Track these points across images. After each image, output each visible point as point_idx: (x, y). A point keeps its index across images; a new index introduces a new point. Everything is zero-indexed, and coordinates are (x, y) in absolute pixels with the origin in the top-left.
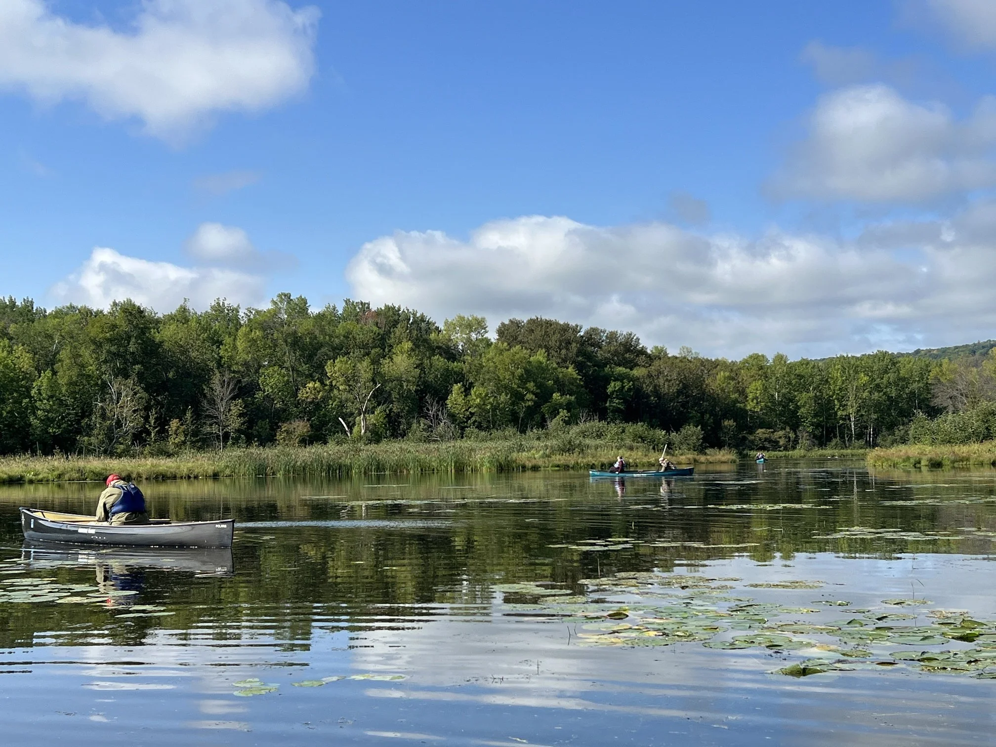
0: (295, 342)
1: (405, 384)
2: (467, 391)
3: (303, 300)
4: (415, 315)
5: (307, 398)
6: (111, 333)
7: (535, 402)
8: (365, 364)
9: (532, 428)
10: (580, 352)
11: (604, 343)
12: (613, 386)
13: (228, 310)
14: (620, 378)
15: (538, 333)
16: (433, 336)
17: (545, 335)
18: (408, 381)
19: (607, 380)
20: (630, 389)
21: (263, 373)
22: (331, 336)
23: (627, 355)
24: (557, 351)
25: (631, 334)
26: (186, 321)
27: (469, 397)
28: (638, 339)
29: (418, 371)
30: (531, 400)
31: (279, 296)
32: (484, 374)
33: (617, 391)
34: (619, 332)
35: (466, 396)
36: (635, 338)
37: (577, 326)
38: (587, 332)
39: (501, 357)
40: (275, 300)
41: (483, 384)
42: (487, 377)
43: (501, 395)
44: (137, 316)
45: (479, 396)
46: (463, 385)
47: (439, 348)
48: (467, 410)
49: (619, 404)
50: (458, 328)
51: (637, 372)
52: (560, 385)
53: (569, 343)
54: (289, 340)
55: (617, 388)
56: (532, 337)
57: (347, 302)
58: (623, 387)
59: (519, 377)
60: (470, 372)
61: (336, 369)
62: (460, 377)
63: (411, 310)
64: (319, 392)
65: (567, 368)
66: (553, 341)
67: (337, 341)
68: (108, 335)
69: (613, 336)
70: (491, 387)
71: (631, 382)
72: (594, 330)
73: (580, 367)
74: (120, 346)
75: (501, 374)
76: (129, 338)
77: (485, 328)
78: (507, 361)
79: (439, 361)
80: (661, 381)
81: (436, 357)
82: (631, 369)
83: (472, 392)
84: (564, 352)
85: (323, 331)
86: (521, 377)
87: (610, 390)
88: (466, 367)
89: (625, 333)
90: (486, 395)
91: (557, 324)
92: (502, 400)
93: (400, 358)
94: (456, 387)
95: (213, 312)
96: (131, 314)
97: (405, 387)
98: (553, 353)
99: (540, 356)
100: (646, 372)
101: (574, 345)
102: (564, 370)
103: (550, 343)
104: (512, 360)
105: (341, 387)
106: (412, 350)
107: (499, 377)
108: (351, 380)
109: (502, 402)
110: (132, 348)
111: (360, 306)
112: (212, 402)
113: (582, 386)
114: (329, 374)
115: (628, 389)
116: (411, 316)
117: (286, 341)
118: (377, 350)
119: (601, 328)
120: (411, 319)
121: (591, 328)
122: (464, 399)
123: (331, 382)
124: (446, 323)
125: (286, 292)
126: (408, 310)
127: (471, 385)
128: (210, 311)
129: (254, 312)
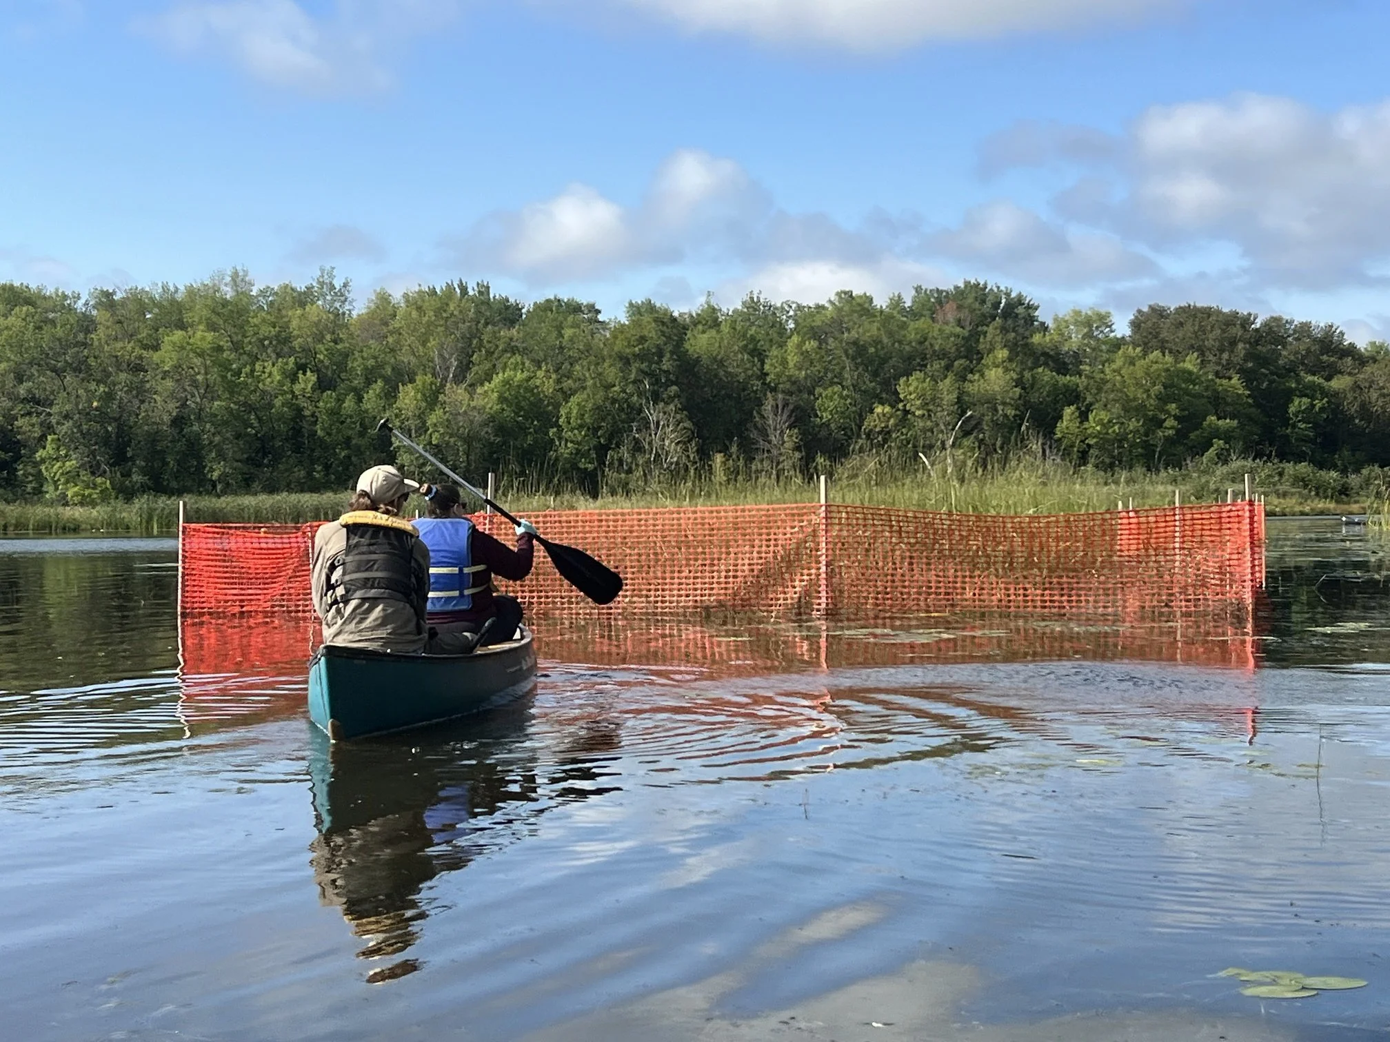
0: (858, 351)
1: (1000, 408)
2: (1084, 416)
3: (867, 297)
4: (1008, 294)
5: (876, 426)
6: (640, 347)
7: (1178, 431)
8: (947, 381)
9: (1166, 468)
10: (1249, 356)
11: (1290, 339)
12: (1297, 404)
13: (764, 306)
14: (1310, 391)
15: (1189, 328)
16: (1037, 338)
17: (1199, 330)
18: (1004, 404)
19: (1288, 395)
20: (1322, 409)
21: (820, 395)
22: (900, 342)
23: (1325, 358)
24: (1215, 355)
25: (1331, 326)
26: (716, 324)
27: (1086, 425)
28: (1342, 334)
29: (1018, 390)
30: (1172, 428)
31: (838, 294)
32: (1106, 392)
33: (1303, 412)
34: (1313, 323)
35: (1081, 422)
36: (1338, 331)
37: (1250, 314)
38: (1266, 324)
39: (1132, 367)
40: (832, 299)
41: (1106, 406)
42: (1112, 396)
43: (1130, 419)
44: (670, 325)
45: (1101, 422)
46: (1078, 408)
47: (1045, 354)
48: (1082, 441)
49: (1306, 429)
50: (1072, 327)
51: (1337, 384)
52: (1218, 403)
53: (1233, 343)
54: (850, 352)
55: (1303, 408)
56: (1180, 335)
57: (918, 289)
58: (1313, 406)
59: (1156, 396)
60: (1087, 388)
61: (911, 389)
62: (1073, 396)
63: (1002, 288)
64: (889, 418)
65: (1230, 378)
66: (1211, 340)
67: (907, 348)
68: (637, 349)
69: (1305, 328)
70: (1117, 409)
71: (1326, 399)
72: (1277, 320)
73: (1249, 377)
74: (651, 363)
75: (1131, 391)
76: (660, 354)
77: (1110, 326)
78: (1140, 374)
79: (1046, 375)
80: (1374, 395)
81: (1040, 370)
82: (1329, 379)
83: (1091, 417)
84: (1225, 356)
85: (891, 334)
86: (1159, 397)
87: (1292, 409)
88: (1081, 382)
89: (1322, 325)
90: (1110, 421)
91: (1219, 312)
92: (1131, 428)
93: (993, 372)
94: (1068, 411)
95: (745, 310)
96: (663, 323)
97: (1001, 412)
98: (1211, 358)
99: (1190, 363)
100: (1351, 384)
101: (1241, 346)
102: (1225, 382)
103: (1206, 343)
104: (1146, 374)
105: (918, 413)
106: (1010, 360)
107: (1127, 396)
108: (930, 403)
109: (1131, 432)
110: (666, 365)
111: (936, 295)
112: (764, 434)
113: (1250, 406)
114: (902, 396)
115: (1320, 408)
116: (1003, 296)
117: (846, 352)
118: (962, 361)
119: (1286, 317)
120: (1003, 301)
121: (1272, 318)
122: (1079, 427)
123: (905, 405)
124: (1056, 320)
125: (847, 290)
126: (998, 288)
127: (1089, 409)
128: (740, 308)
129: (794, 306)
